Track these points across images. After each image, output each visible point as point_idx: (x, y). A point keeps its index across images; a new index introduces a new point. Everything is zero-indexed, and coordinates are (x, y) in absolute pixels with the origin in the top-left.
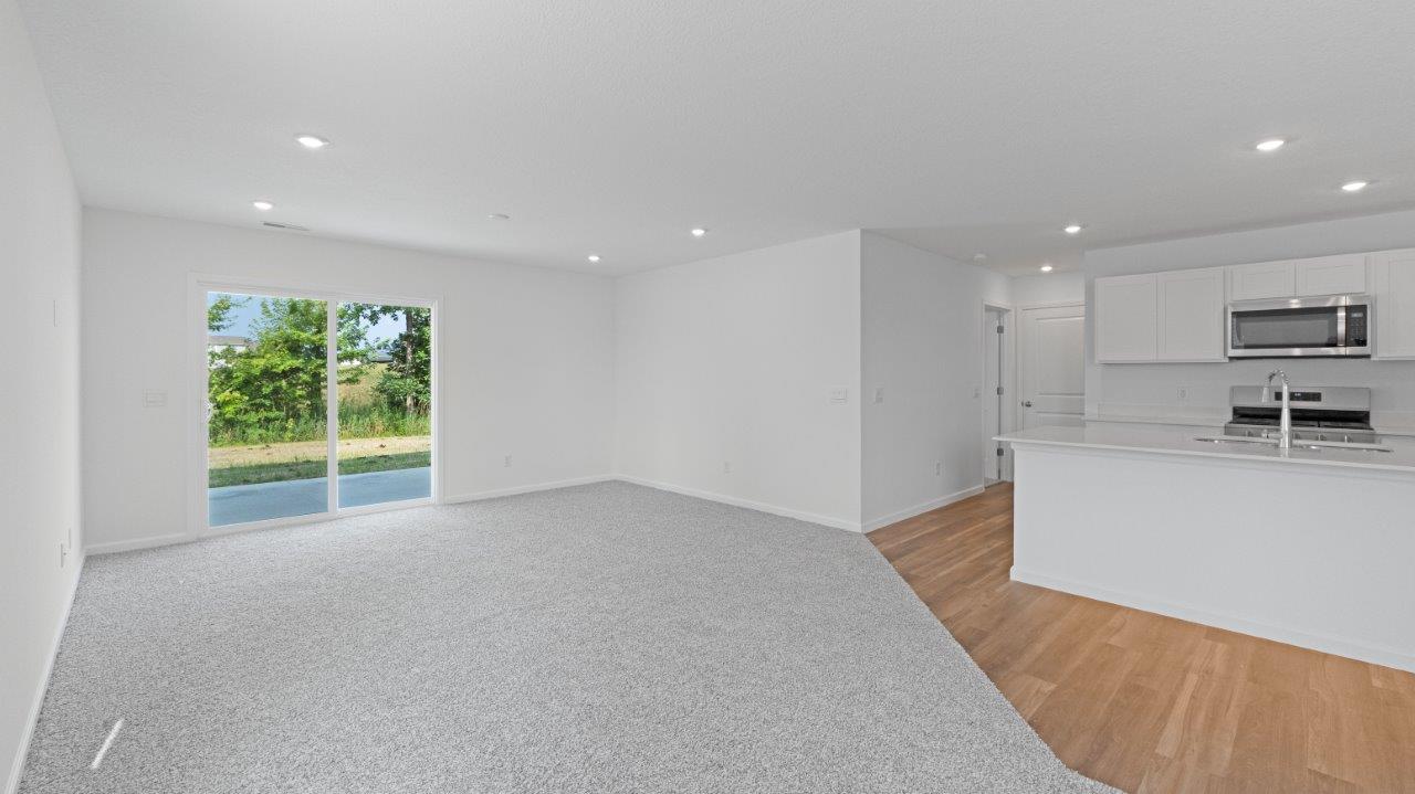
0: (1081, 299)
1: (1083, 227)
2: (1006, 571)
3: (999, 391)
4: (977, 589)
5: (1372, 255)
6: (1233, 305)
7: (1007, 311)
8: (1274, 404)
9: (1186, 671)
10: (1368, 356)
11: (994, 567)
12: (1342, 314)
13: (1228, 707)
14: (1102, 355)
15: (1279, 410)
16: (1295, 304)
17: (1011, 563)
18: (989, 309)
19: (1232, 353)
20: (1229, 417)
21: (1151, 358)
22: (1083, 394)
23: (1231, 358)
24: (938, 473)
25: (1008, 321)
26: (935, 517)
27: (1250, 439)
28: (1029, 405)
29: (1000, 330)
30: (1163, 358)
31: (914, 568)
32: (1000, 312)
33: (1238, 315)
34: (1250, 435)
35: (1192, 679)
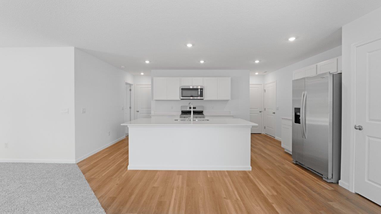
0: (150, 83)
1: (150, 62)
2: (127, 167)
3: (130, 108)
4: (115, 177)
5: (204, 78)
6: (182, 87)
7: (132, 85)
8: (190, 110)
9: (173, 189)
10: (203, 99)
11: (123, 166)
12: (199, 90)
13: (183, 199)
14: (155, 98)
15: (191, 111)
16: (191, 87)
17: (128, 164)
18: (127, 84)
19: (182, 98)
20: (180, 113)
21: (166, 99)
22: (151, 108)
23: (181, 99)
24: (109, 135)
25: (132, 88)
26: (107, 150)
27: (185, 119)
28: (138, 112)
29: (130, 90)
30: (168, 99)
31: (93, 175)
32: (130, 85)
33: (182, 89)
34: (185, 118)
35: (175, 191)
